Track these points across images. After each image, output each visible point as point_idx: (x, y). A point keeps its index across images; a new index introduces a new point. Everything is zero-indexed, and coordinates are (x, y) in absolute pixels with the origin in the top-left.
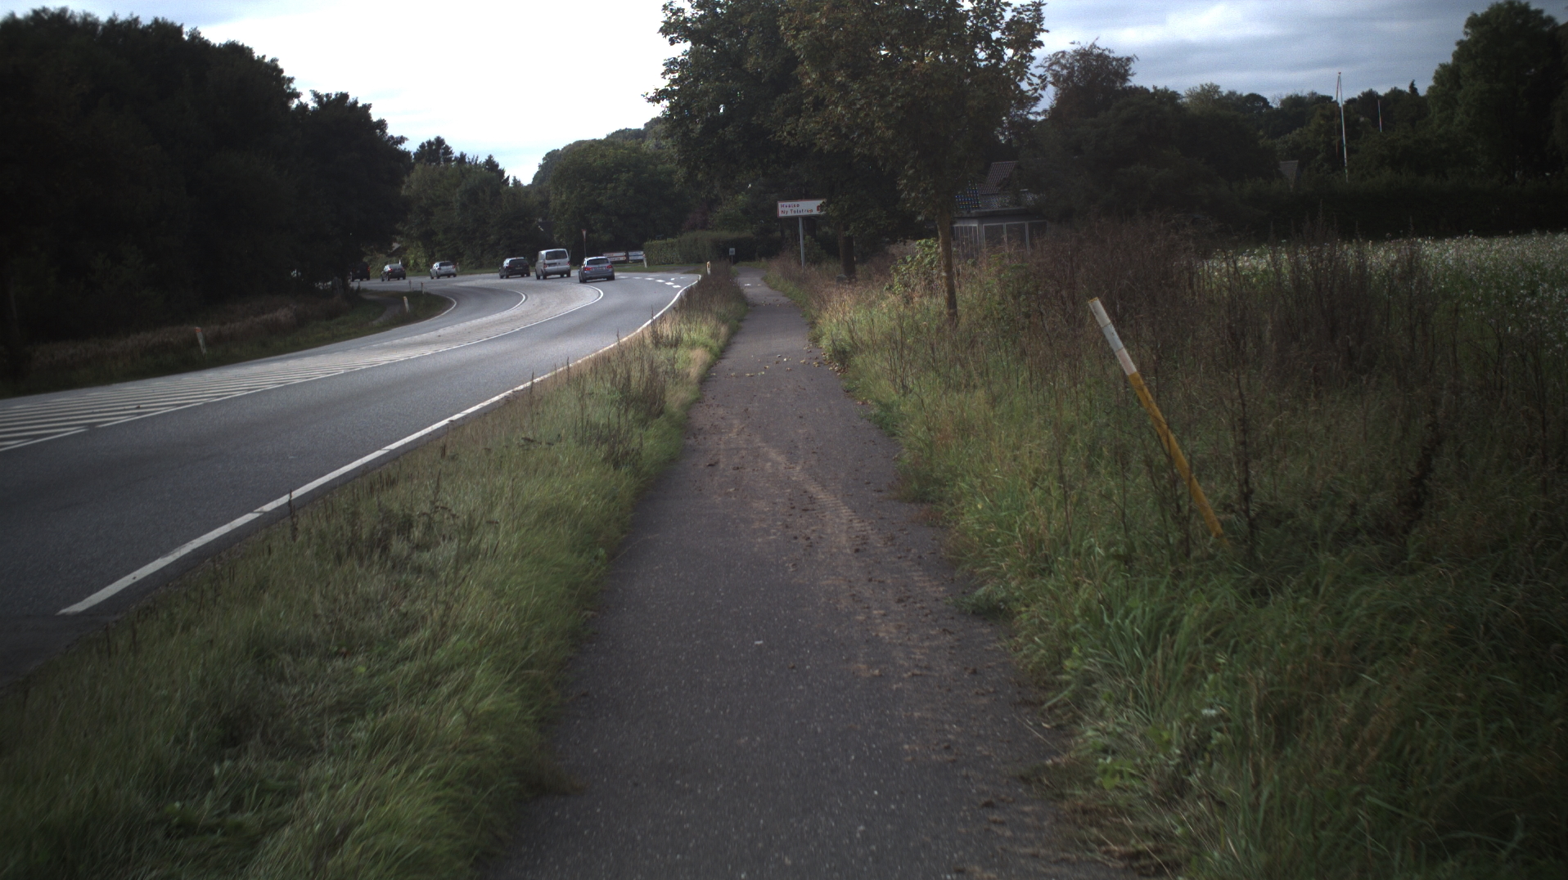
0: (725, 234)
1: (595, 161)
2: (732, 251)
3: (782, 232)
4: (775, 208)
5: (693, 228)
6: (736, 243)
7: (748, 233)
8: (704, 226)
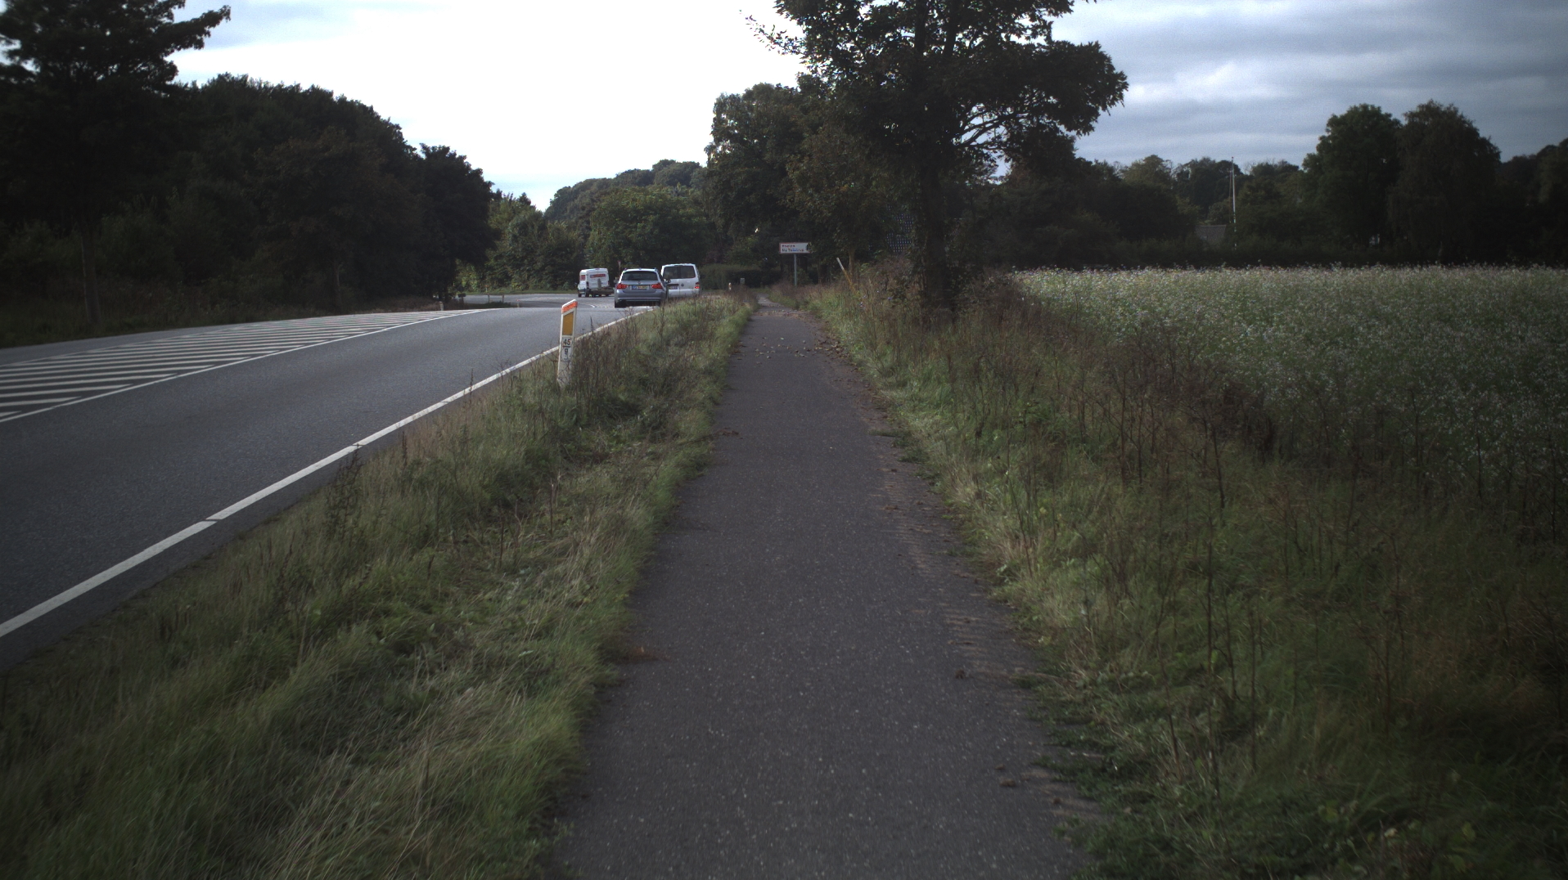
0: (737, 267)
3: (782, 267)
4: (778, 247)
5: (711, 262)
7: (754, 267)
8: (720, 260)
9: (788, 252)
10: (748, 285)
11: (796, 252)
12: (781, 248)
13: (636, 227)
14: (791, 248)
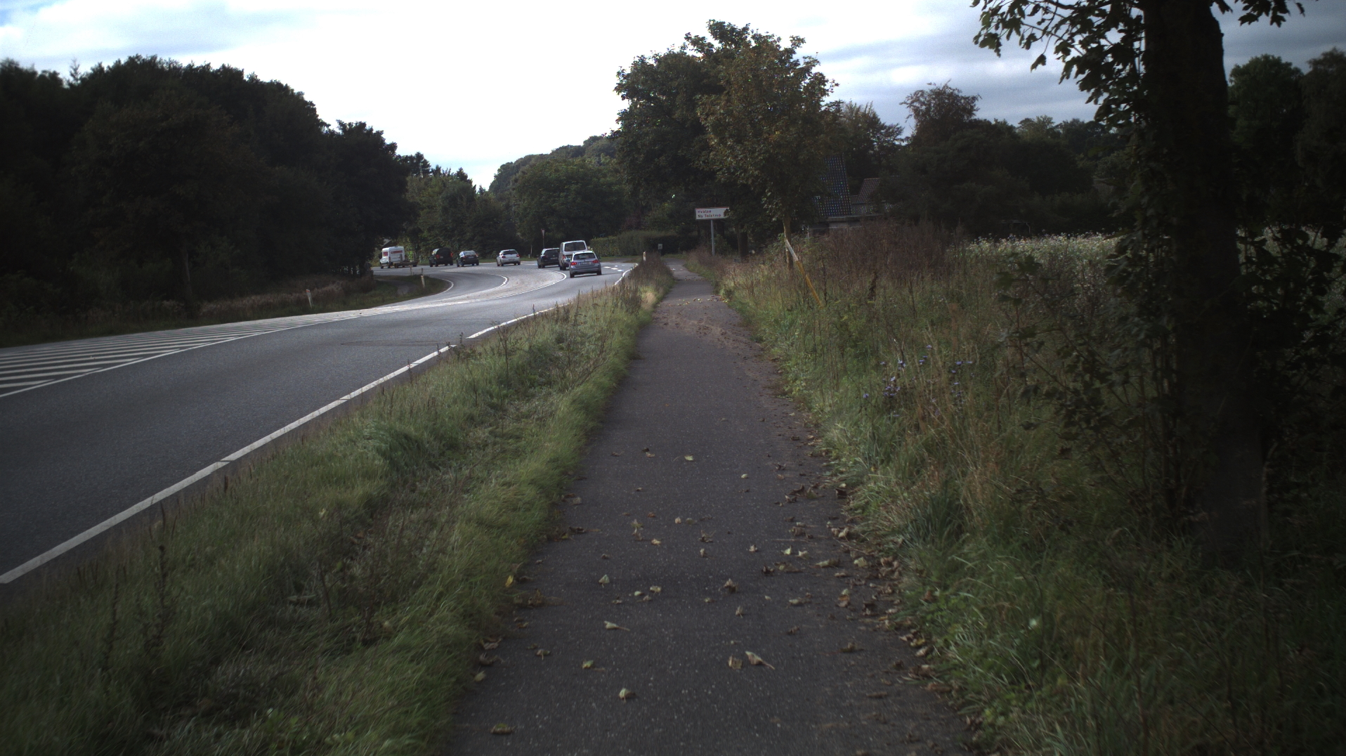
0: (655, 233)
2: (660, 246)
3: (699, 231)
4: (694, 213)
5: (630, 228)
7: (671, 233)
8: (638, 226)
9: (704, 218)
10: (663, 252)
11: (713, 218)
12: (697, 214)
13: (559, 197)
14: (708, 214)
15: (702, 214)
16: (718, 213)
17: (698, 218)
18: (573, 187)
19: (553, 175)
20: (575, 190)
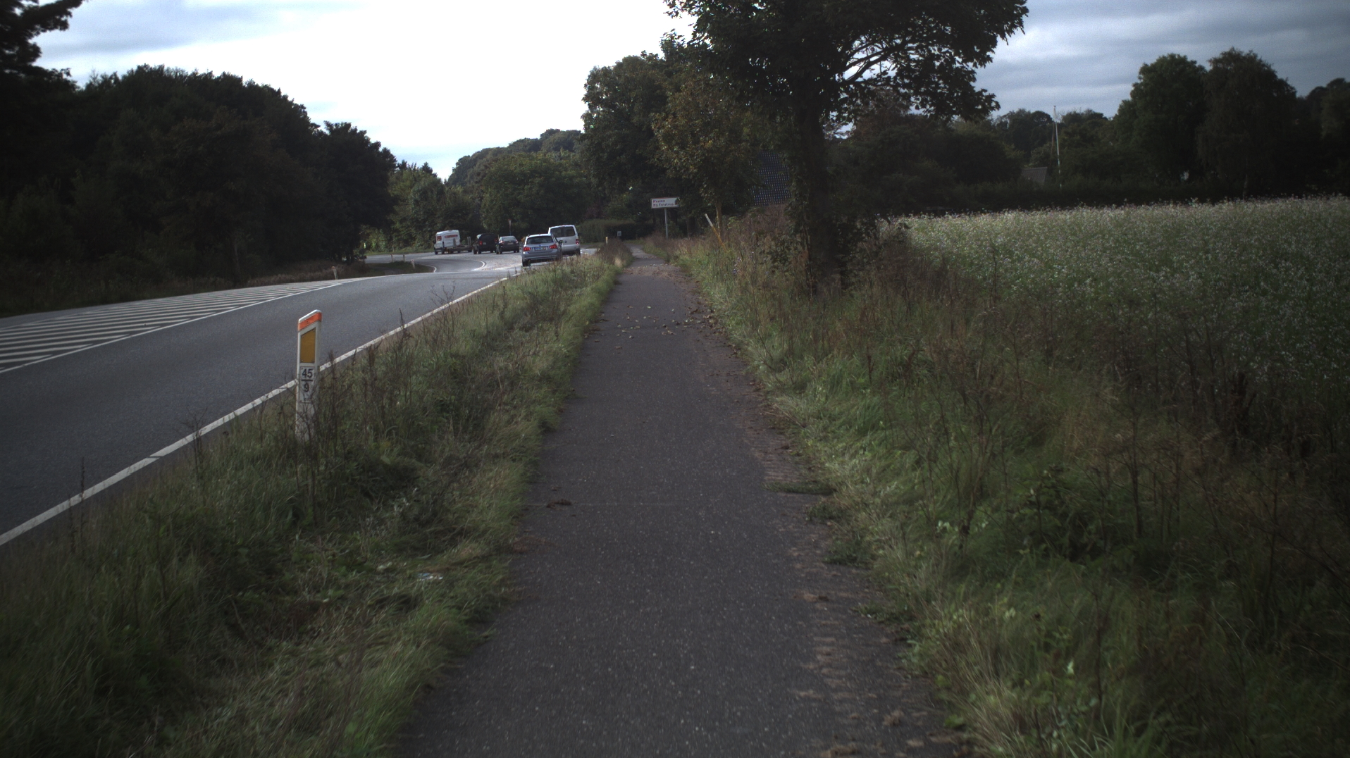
0: (614, 222)
1: (515, 169)
2: (619, 233)
3: (654, 220)
4: (650, 203)
5: (591, 217)
6: (621, 228)
7: (630, 221)
8: (599, 216)
9: (659, 207)
10: (623, 238)
11: (666, 206)
12: (653, 203)
14: (661, 203)
15: (656, 203)
16: (670, 202)
17: (653, 207)
18: (537, 180)
19: (518, 169)
20: (538, 183)
